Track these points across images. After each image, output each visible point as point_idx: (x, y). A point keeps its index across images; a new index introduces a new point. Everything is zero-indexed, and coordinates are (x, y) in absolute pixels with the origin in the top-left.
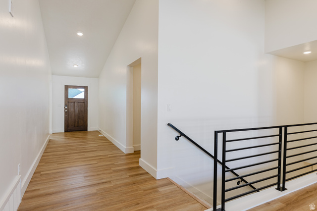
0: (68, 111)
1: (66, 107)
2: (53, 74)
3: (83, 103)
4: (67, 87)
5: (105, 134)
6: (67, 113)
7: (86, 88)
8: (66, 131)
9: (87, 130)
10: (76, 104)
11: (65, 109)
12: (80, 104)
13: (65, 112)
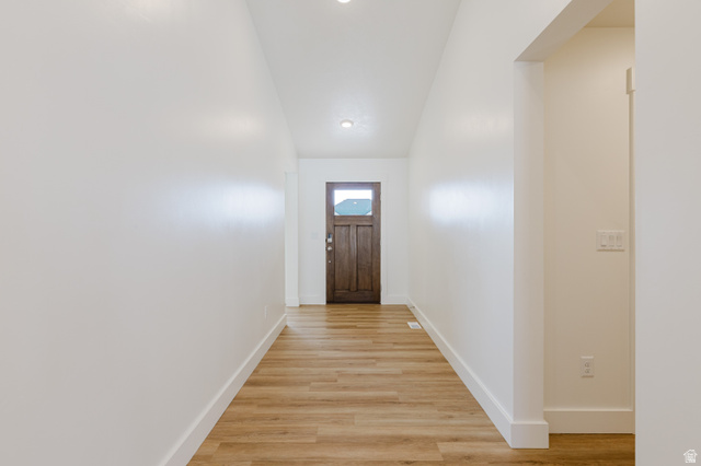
0: (334, 248)
1: (330, 240)
2: (299, 155)
3: (369, 229)
4: (331, 187)
5: (427, 323)
6: (332, 255)
7: (376, 187)
8: (330, 301)
9: (378, 302)
10: (353, 231)
11: (328, 244)
12: (361, 230)
13: (328, 253)
